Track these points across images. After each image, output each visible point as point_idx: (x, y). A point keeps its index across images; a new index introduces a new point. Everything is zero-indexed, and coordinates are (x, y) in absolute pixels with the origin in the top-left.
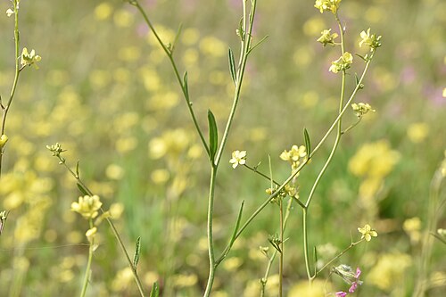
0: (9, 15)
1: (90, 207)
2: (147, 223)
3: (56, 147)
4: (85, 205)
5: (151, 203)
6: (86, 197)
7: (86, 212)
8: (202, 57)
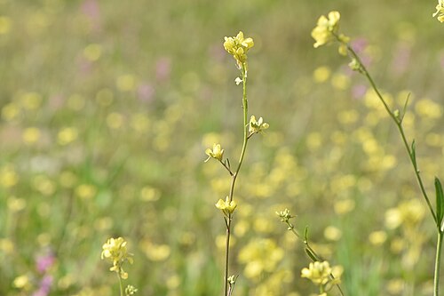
0: (238, 84)
1: (321, 273)
2: (364, 284)
3: (285, 213)
4: (316, 271)
5: (369, 264)
6: (317, 263)
7: (316, 278)
8: (418, 119)
